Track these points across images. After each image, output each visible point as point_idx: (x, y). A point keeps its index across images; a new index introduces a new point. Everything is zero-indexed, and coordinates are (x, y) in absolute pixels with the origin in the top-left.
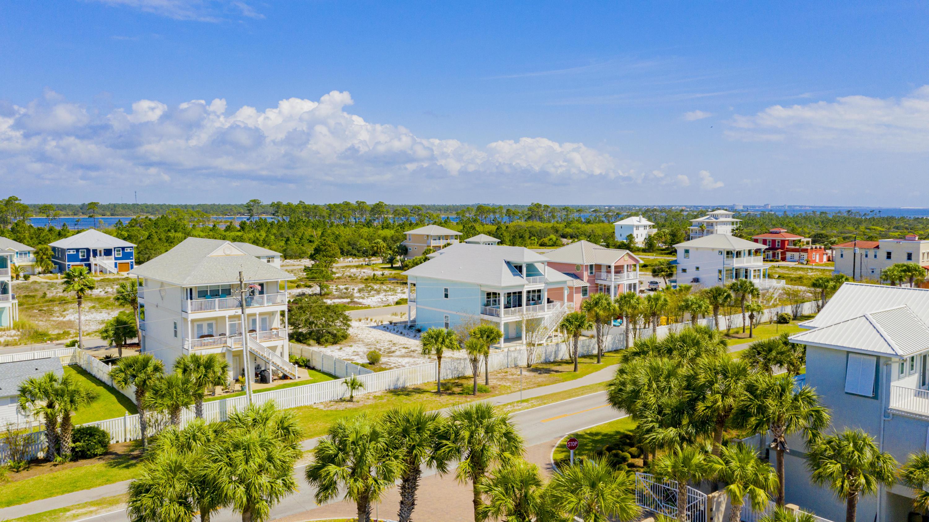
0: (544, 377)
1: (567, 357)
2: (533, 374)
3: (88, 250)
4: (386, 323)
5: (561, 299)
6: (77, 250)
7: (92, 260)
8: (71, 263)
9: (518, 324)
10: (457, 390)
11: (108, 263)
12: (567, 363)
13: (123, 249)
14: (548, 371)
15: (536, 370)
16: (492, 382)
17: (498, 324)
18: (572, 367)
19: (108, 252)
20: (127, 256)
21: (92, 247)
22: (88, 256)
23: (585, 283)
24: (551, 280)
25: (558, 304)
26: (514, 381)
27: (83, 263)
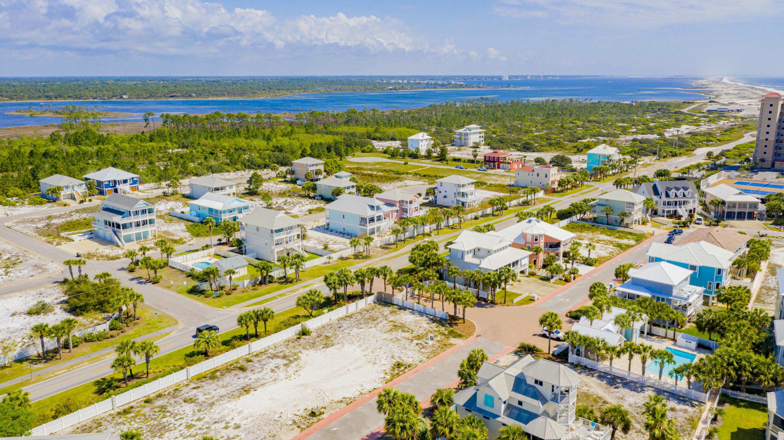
0: (386, 251)
1: (393, 242)
2: (383, 250)
3: (115, 181)
4: (314, 227)
5: (389, 217)
6: (109, 181)
7: (117, 186)
8: (107, 189)
9: (374, 229)
10: (360, 257)
11: (126, 187)
12: (394, 244)
13: (133, 178)
14: (387, 248)
15: (383, 248)
16: (371, 253)
17: (366, 230)
18: (395, 246)
19: (125, 181)
20: (135, 182)
21: (117, 180)
22: (115, 183)
23: (397, 208)
24: (385, 211)
25: (387, 219)
26: (378, 253)
27: (113, 189)
